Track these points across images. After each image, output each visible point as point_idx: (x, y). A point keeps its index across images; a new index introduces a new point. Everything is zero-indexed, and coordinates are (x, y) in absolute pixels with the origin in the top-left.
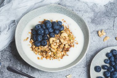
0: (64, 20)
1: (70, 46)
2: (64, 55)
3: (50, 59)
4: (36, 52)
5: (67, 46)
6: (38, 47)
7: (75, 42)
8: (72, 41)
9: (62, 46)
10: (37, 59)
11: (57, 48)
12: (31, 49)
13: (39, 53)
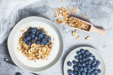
0: (55, 39)
1: (42, 58)
2: (33, 59)
3: (23, 55)
4: (20, 44)
5: (39, 56)
6: (24, 42)
7: (47, 58)
8: (46, 55)
9: (37, 54)
10: (17, 48)
11: (33, 53)
12: (19, 39)
13: (21, 46)
